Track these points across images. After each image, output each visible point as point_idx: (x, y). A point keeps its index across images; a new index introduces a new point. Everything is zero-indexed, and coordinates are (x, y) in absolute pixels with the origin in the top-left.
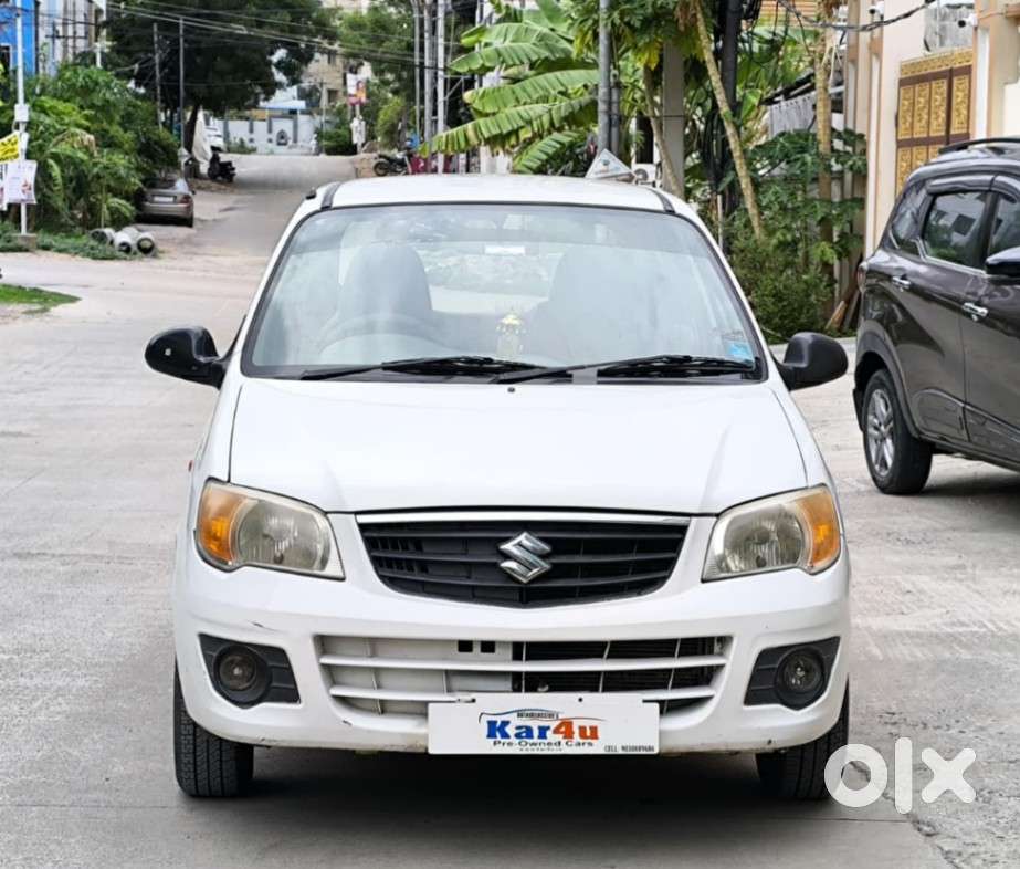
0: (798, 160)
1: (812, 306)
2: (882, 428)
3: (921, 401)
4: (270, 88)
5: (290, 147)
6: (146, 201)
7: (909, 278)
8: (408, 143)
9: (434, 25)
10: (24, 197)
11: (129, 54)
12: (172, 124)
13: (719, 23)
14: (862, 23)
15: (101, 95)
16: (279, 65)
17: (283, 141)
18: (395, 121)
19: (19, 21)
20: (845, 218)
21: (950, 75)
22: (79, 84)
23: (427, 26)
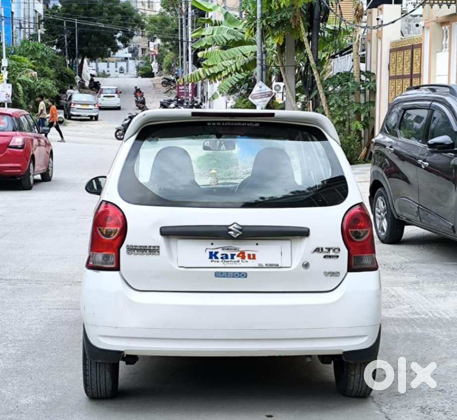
0: (345, 85)
1: (352, 150)
2: (382, 214)
3: (399, 203)
4: (116, 49)
5: (125, 74)
6: (61, 100)
7: (393, 147)
8: (176, 72)
9: (187, 21)
10: (6, 100)
11: (54, 35)
12: (73, 65)
13: (311, 25)
14: (374, 25)
15: (40, 54)
16: (119, 39)
17: (122, 71)
18: (171, 62)
19: (3, 22)
20: (366, 110)
21: (412, 47)
22: (30, 49)
23: (184, 22)
